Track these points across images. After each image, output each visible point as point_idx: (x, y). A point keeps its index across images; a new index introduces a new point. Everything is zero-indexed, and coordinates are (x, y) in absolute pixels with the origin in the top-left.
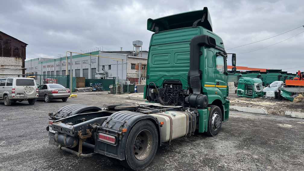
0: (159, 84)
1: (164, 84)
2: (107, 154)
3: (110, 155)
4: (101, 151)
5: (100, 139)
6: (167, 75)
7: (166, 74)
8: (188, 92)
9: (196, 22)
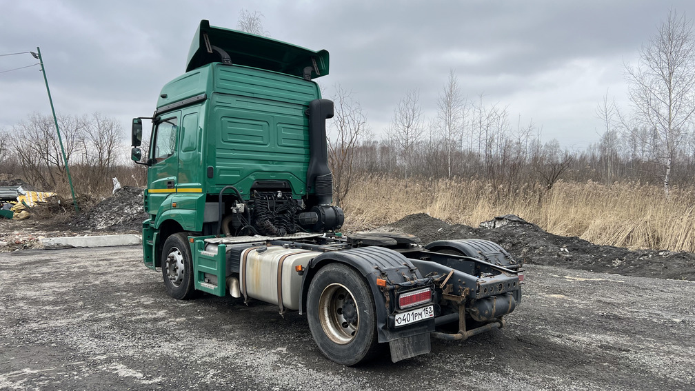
0: (243, 190)
1: (252, 190)
7: (259, 166)
8: (303, 205)
9: (307, 70)
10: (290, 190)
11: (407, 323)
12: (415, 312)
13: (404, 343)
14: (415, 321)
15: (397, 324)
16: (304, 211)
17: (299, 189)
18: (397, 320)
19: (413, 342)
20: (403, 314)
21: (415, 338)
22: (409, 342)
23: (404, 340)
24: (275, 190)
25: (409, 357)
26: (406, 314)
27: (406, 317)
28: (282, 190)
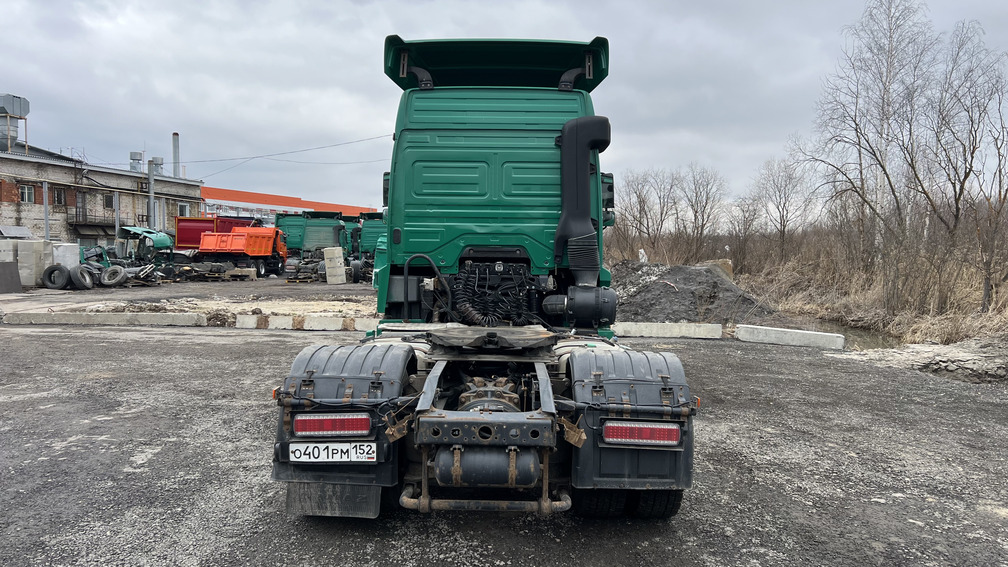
0: (445, 260)
1: (462, 261)
2: (631, 484)
3: (644, 484)
4: (605, 479)
5: (608, 440)
6: (479, 230)
7: (471, 226)
8: (550, 283)
9: (569, 76)
10: (527, 261)
11: (313, 460)
12: (332, 446)
13: (323, 491)
14: (330, 460)
15: (292, 458)
16: (551, 293)
17: (543, 259)
18: (294, 452)
19: (342, 492)
20: (305, 445)
21: (348, 489)
22: (334, 493)
23: (323, 487)
24: (494, 260)
25: (328, 514)
26: (312, 446)
27: (310, 450)
28: (505, 260)
